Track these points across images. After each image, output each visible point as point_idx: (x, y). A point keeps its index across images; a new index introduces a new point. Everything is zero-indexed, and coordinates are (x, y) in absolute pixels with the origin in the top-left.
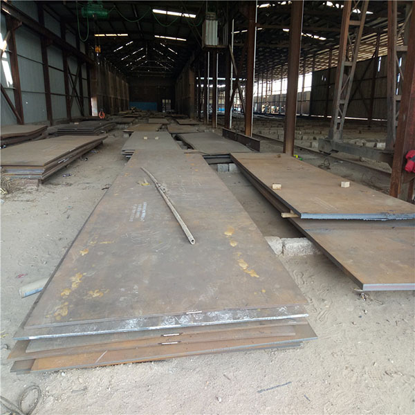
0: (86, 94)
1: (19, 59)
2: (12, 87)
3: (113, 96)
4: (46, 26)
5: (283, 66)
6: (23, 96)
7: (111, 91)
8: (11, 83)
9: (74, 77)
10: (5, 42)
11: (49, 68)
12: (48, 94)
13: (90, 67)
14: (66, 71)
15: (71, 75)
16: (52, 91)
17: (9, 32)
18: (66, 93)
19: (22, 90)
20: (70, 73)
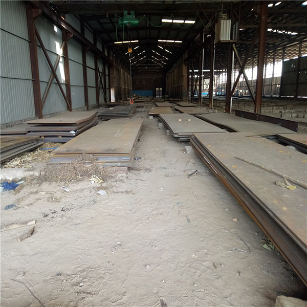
0: (107, 86)
1: (70, 61)
2: (65, 83)
3: (123, 87)
4: (86, 37)
5: (254, 58)
6: (72, 89)
7: (122, 83)
8: (64, 80)
9: (101, 74)
10: (62, 49)
11: (87, 68)
12: (86, 87)
13: (110, 66)
14: (96, 69)
15: (99, 72)
16: (88, 85)
17: (64, 42)
18: (96, 86)
19: (71, 84)
20: (99, 71)
